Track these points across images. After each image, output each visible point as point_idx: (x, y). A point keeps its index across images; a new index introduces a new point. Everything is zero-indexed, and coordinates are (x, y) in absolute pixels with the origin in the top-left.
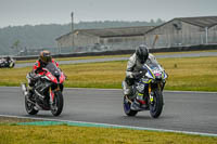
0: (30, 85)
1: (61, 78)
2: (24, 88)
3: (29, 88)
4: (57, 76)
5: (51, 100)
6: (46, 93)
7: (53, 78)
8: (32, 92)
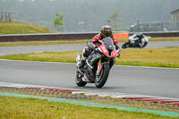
0: (85, 55)
3: (83, 58)
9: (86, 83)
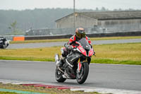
0: (63, 55)
1: (91, 53)
2: (57, 58)
3: (62, 58)
4: (87, 50)
5: (78, 70)
6: (75, 63)
7: (83, 51)
8: (63, 62)
9: (65, 79)
